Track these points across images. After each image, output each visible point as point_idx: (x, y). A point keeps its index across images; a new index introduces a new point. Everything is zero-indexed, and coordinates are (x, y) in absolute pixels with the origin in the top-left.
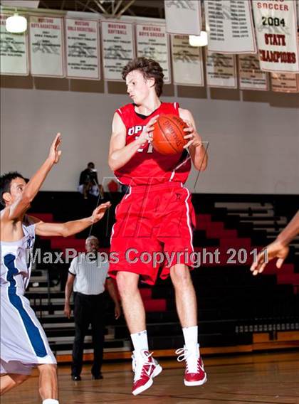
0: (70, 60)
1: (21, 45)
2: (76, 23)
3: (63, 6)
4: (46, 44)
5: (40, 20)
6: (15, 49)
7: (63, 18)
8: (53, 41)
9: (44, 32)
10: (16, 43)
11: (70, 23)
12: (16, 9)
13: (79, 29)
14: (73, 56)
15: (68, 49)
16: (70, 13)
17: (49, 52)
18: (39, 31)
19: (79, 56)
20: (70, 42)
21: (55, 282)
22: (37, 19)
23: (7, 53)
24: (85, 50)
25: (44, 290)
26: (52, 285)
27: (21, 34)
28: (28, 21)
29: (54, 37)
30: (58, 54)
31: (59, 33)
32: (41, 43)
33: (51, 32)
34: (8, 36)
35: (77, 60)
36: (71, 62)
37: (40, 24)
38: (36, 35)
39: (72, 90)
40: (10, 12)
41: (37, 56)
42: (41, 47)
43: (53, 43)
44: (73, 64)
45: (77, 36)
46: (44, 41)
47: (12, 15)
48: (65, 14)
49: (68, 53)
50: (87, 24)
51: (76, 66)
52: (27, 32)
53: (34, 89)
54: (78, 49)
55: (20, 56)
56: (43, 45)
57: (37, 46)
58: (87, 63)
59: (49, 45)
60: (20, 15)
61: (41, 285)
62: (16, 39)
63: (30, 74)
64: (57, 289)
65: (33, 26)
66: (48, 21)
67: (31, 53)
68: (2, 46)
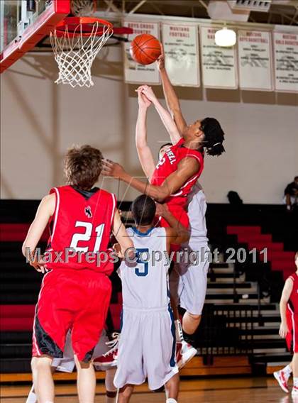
0: (278, 73)
1: (229, 59)
2: (284, 37)
4: (255, 57)
5: (248, 34)
6: (223, 63)
7: (271, 31)
8: (261, 55)
9: (253, 46)
10: (225, 56)
11: (278, 36)
12: (225, 23)
13: (287, 43)
14: (281, 69)
15: (276, 62)
16: (277, 27)
17: (257, 65)
18: (247, 44)
19: (287, 69)
20: (278, 56)
21: (265, 294)
22: (245, 32)
23: (216, 67)
24: (293, 64)
25: (254, 302)
26: (262, 297)
27: (230, 48)
28: (237, 35)
29: (263, 50)
30: (266, 67)
31: (266, 46)
32: (250, 57)
33: (260, 45)
34: (217, 50)
35: (286, 74)
36: (279, 75)
37: (248, 37)
38: (245, 49)
39: (279, 104)
40: (219, 26)
41: (245, 69)
42: (250, 61)
43: (261, 57)
44: (282, 78)
45: (285, 50)
46: (252, 55)
47: (221, 28)
48: (273, 28)
49: (276, 67)
50: (295, 38)
51: (285, 80)
52: (236, 46)
53: (242, 103)
54: (286, 63)
55: (229, 69)
56: (252, 59)
57: (245, 60)
58: (295, 77)
59: (258, 59)
60: (229, 29)
61: (251, 297)
62: (225, 52)
63: (239, 88)
64: (266, 301)
65: (241, 40)
66: (256, 35)
67: (240, 66)
68: (211, 60)
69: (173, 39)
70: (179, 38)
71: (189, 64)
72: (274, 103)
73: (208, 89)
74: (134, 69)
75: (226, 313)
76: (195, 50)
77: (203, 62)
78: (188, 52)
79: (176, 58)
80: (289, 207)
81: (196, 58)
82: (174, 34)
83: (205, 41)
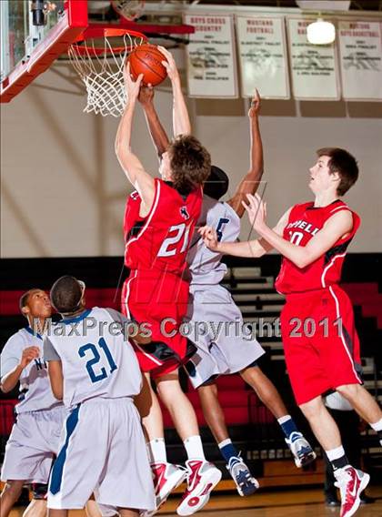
1: (328, 60)
4: (362, 57)
5: (352, 26)
6: (320, 65)
8: (371, 53)
9: (358, 42)
10: (323, 57)
12: (320, 12)
17: (365, 67)
18: (351, 40)
22: (348, 24)
23: (310, 71)
27: (328, 46)
28: (337, 28)
29: (372, 47)
30: (377, 70)
31: (377, 41)
32: (355, 56)
33: (368, 40)
34: (311, 49)
37: (352, 30)
38: (349, 46)
40: (312, 16)
41: (350, 74)
42: (355, 62)
43: (371, 56)
46: (358, 54)
47: (315, 20)
52: (336, 43)
53: (348, 118)
55: (328, 74)
56: (359, 59)
57: (349, 61)
59: (366, 59)
60: (326, 20)
62: (322, 52)
63: (342, 98)
65: (343, 34)
66: (363, 27)
67: (343, 69)
68: (303, 63)
69: (252, 37)
70: (261, 35)
71: (274, 69)
73: (302, 102)
74: (200, 78)
76: (281, 50)
77: (293, 65)
78: (272, 53)
79: (256, 62)
81: (283, 61)
82: (253, 30)
83: (294, 38)
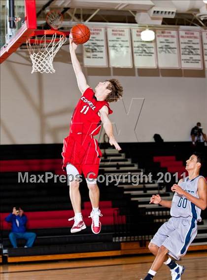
0: (183, 57)
1: (151, 49)
2: (186, 33)
3: (176, 23)
4: (168, 47)
5: (163, 33)
6: (147, 51)
7: (177, 30)
8: (172, 45)
9: (166, 40)
10: (148, 47)
11: (182, 33)
12: (147, 26)
13: (188, 37)
14: (185, 54)
15: (181, 50)
16: (182, 27)
17: (169, 52)
18: (162, 39)
19: (188, 54)
20: (183, 46)
22: (160, 31)
23: (143, 54)
24: (192, 51)
27: (151, 42)
28: (155, 33)
29: (172, 43)
30: (175, 53)
31: (175, 40)
32: (164, 47)
33: (170, 39)
34: (143, 43)
35: (188, 57)
37: (163, 34)
38: (161, 42)
39: (185, 76)
40: (144, 28)
41: (162, 55)
42: (164, 49)
43: (172, 47)
44: (185, 60)
45: (187, 42)
46: (166, 46)
47: (145, 30)
48: (179, 28)
49: (181, 53)
50: (193, 34)
51: (187, 61)
52: (155, 41)
53: (161, 77)
54: (187, 50)
55: (151, 55)
56: (166, 48)
57: (161, 49)
58: (194, 59)
59: (170, 48)
60: (150, 30)
62: (148, 45)
63: (158, 67)
65: (158, 36)
66: (168, 33)
67: (158, 53)
68: (139, 50)
70: (118, 36)
71: (125, 53)
72: (181, 76)
73: (138, 69)
74: (89, 57)
75: (153, 213)
76: (128, 44)
77: (134, 51)
78: (124, 45)
79: (116, 50)
80: (194, 143)
81: (130, 49)
82: (115, 35)
83: (135, 38)
